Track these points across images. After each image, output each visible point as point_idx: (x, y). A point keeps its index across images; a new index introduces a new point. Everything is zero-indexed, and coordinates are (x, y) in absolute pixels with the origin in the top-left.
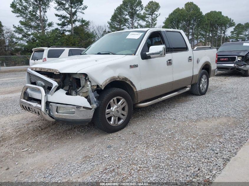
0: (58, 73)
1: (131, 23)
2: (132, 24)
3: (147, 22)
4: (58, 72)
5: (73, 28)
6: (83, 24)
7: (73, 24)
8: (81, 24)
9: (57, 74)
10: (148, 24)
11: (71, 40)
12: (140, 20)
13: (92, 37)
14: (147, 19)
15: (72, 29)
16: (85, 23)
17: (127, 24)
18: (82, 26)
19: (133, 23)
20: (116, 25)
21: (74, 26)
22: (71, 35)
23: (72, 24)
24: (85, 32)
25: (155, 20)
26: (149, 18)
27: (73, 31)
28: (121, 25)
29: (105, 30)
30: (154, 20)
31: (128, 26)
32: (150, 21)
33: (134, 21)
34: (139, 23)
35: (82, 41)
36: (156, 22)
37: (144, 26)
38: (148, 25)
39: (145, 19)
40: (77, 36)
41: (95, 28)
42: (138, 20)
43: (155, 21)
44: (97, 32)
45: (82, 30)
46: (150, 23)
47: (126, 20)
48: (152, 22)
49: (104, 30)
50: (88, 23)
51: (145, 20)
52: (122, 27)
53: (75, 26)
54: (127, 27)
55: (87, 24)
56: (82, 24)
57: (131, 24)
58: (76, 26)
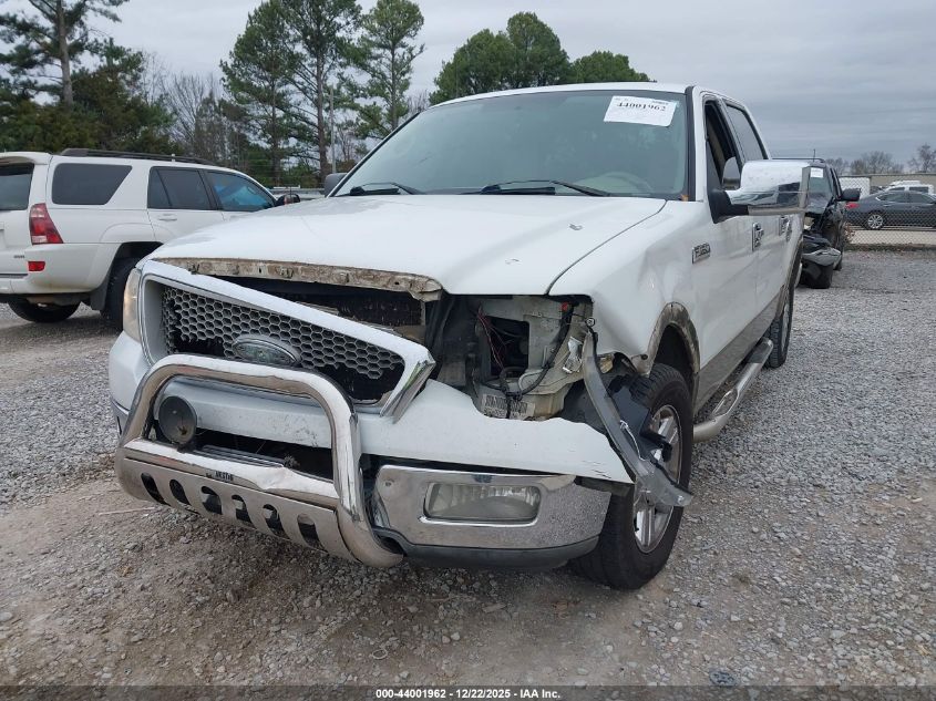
0: (435, 297)
1: (313, 75)
2: (317, 78)
3: (374, 73)
4: (432, 287)
5: (69, 79)
6: (116, 62)
7: (71, 63)
8: (105, 62)
9: (428, 298)
10: (379, 81)
11: (64, 127)
12: (348, 64)
13: (156, 121)
14: (373, 63)
15: (65, 83)
16: (125, 63)
17: (298, 78)
18: (110, 70)
19: (320, 72)
20: (253, 77)
21: (73, 67)
22: (62, 106)
23: (63, 62)
24: (127, 96)
25: (404, 69)
26: (384, 60)
27: (69, 91)
28: (273, 79)
29: (211, 94)
30: (401, 68)
31: (302, 84)
32: (388, 74)
33: (327, 66)
34: (345, 76)
35: (114, 135)
36: (407, 76)
37: (362, 89)
38: (377, 86)
39: (369, 61)
40: (93, 114)
41: (169, 84)
42: (341, 65)
43: (403, 74)
44: (178, 102)
45: (115, 88)
46: (384, 77)
47: (295, 61)
48: (394, 77)
49: (206, 95)
50: (139, 61)
51: (365, 67)
52: (280, 86)
53: (77, 71)
54: (300, 89)
55: (133, 63)
56: (109, 61)
57: (313, 79)
58: (83, 72)
